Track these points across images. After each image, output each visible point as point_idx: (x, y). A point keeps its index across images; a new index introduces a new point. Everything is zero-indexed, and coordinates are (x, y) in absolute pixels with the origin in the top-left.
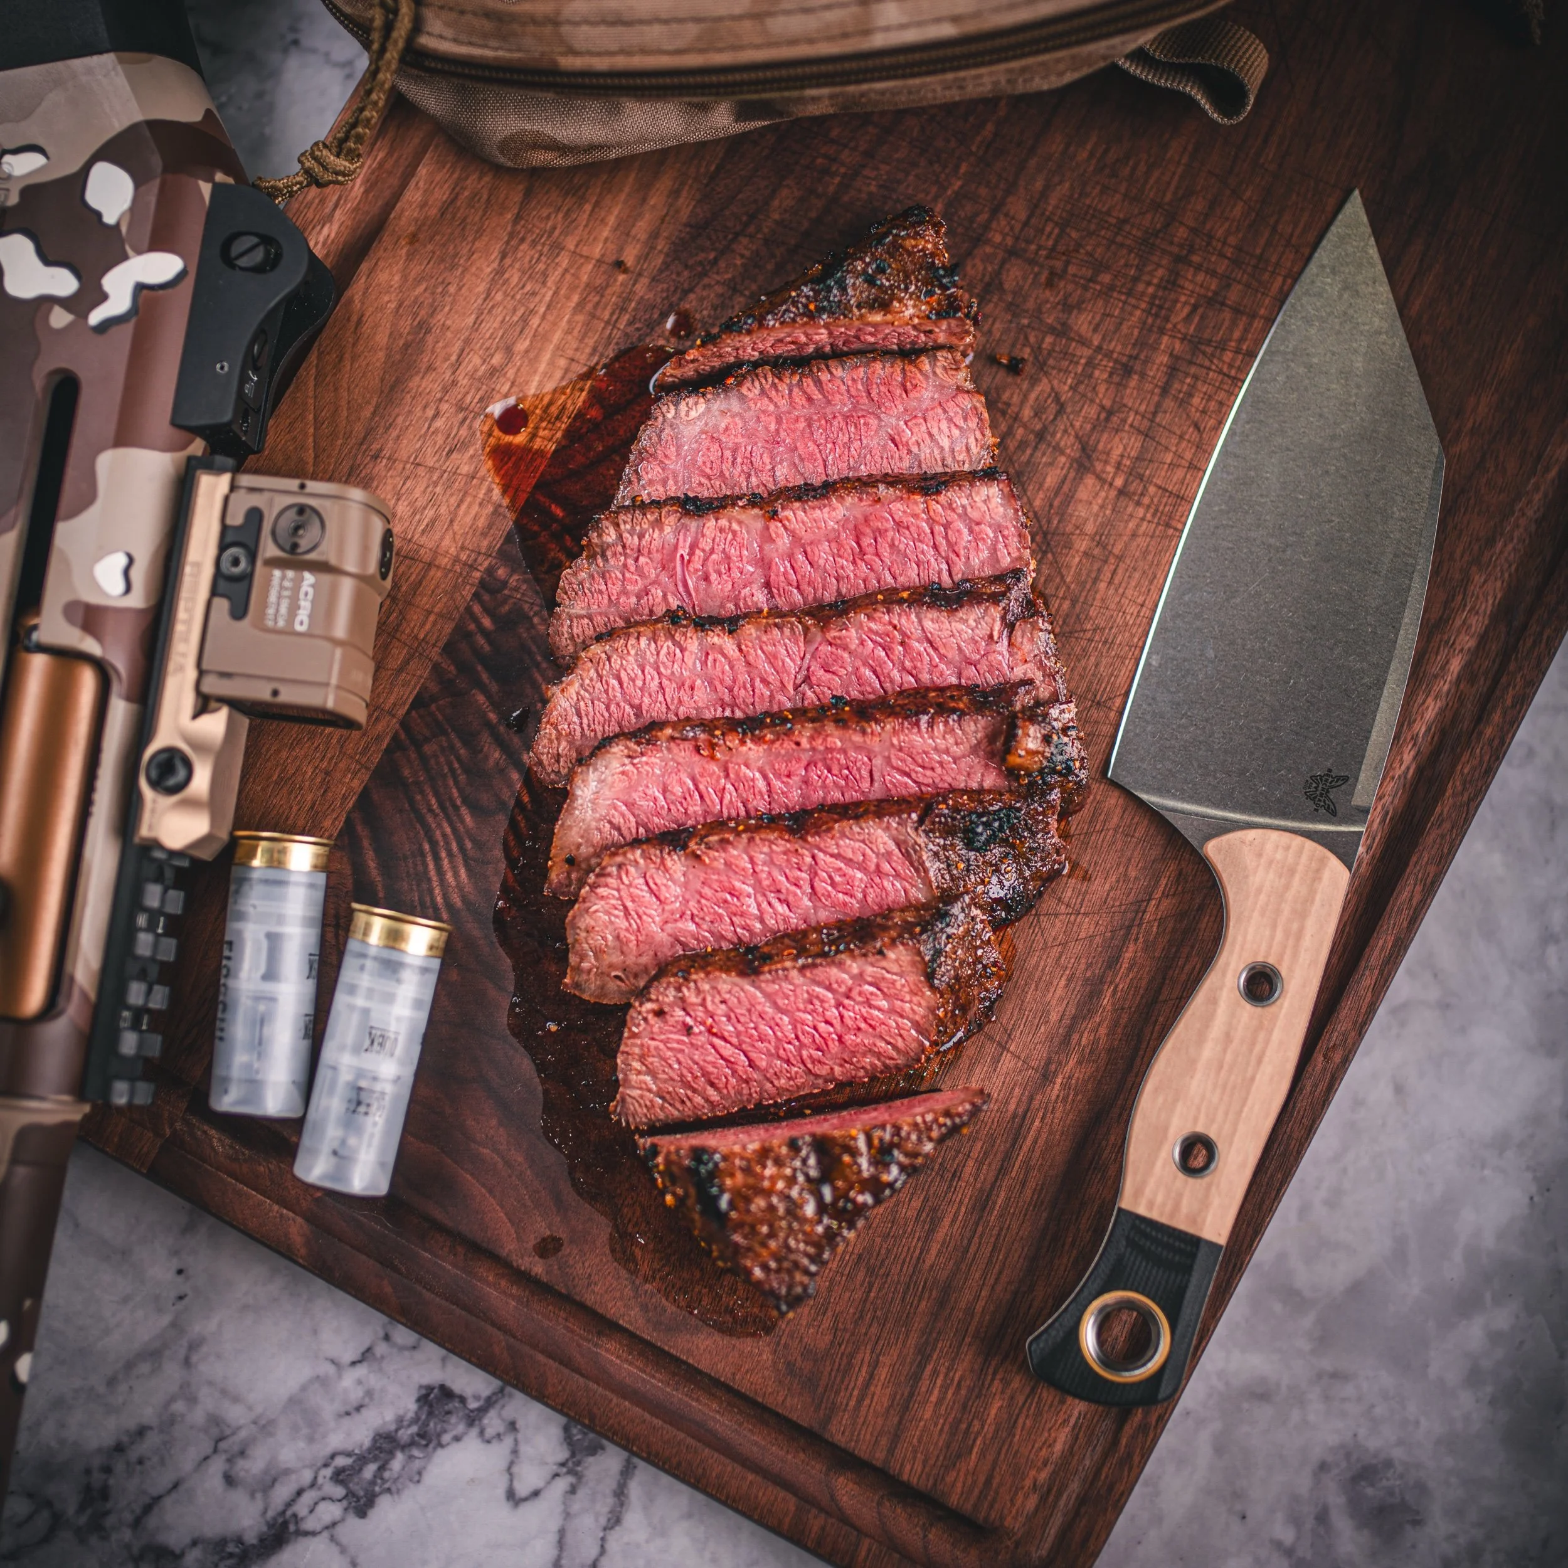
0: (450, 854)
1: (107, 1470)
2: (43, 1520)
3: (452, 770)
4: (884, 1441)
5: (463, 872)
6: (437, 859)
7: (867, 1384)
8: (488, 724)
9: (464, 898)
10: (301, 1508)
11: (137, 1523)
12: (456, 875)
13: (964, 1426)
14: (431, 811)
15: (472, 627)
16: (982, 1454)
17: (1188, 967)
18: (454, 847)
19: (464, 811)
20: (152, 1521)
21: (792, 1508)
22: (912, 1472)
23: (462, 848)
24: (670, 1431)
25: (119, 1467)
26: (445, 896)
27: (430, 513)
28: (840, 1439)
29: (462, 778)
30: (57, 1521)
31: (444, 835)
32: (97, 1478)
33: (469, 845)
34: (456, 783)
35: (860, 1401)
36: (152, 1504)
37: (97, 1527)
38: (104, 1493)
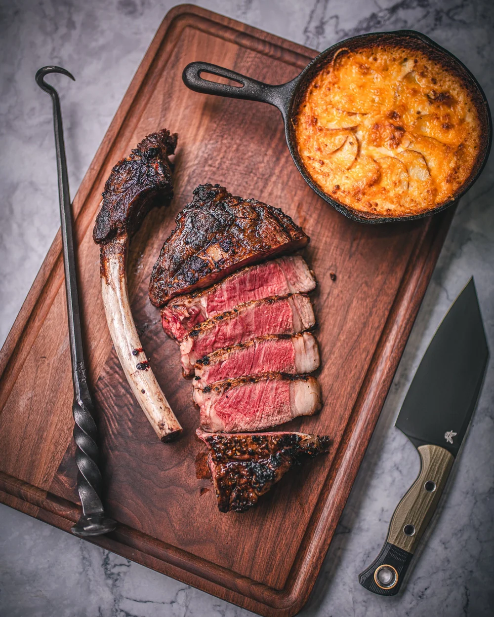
0: (112, 419)
1: (436, 25)
2: (451, 14)
3: (111, 396)
4: (248, 570)
5: (116, 424)
6: (109, 421)
7: (242, 555)
8: (120, 383)
9: (117, 431)
10: (388, 15)
11: (428, 13)
12: (115, 425)
13: (270, 563)
14: (106, 408)
15: (113, 356)
16: (276, 571)
17: (319, 429)
18: (114, 417)
19: (115, 407)
20: (425, 13)
21: (225, 591)
22: (257, 577)
23: (115, 417)
24: (188, 574)
25: (433, 26)
26: (112, 431)
27: (98, 326)
28: (236, 570)
29: (114, 398)
30: (448, 14)
31: (110, 414)
32: (438, 23)
33: (117, 416)
34: (112, 399)
35: (241, 559)
36: (425, 16)
37: (438, 12)
38: (436, 19)
